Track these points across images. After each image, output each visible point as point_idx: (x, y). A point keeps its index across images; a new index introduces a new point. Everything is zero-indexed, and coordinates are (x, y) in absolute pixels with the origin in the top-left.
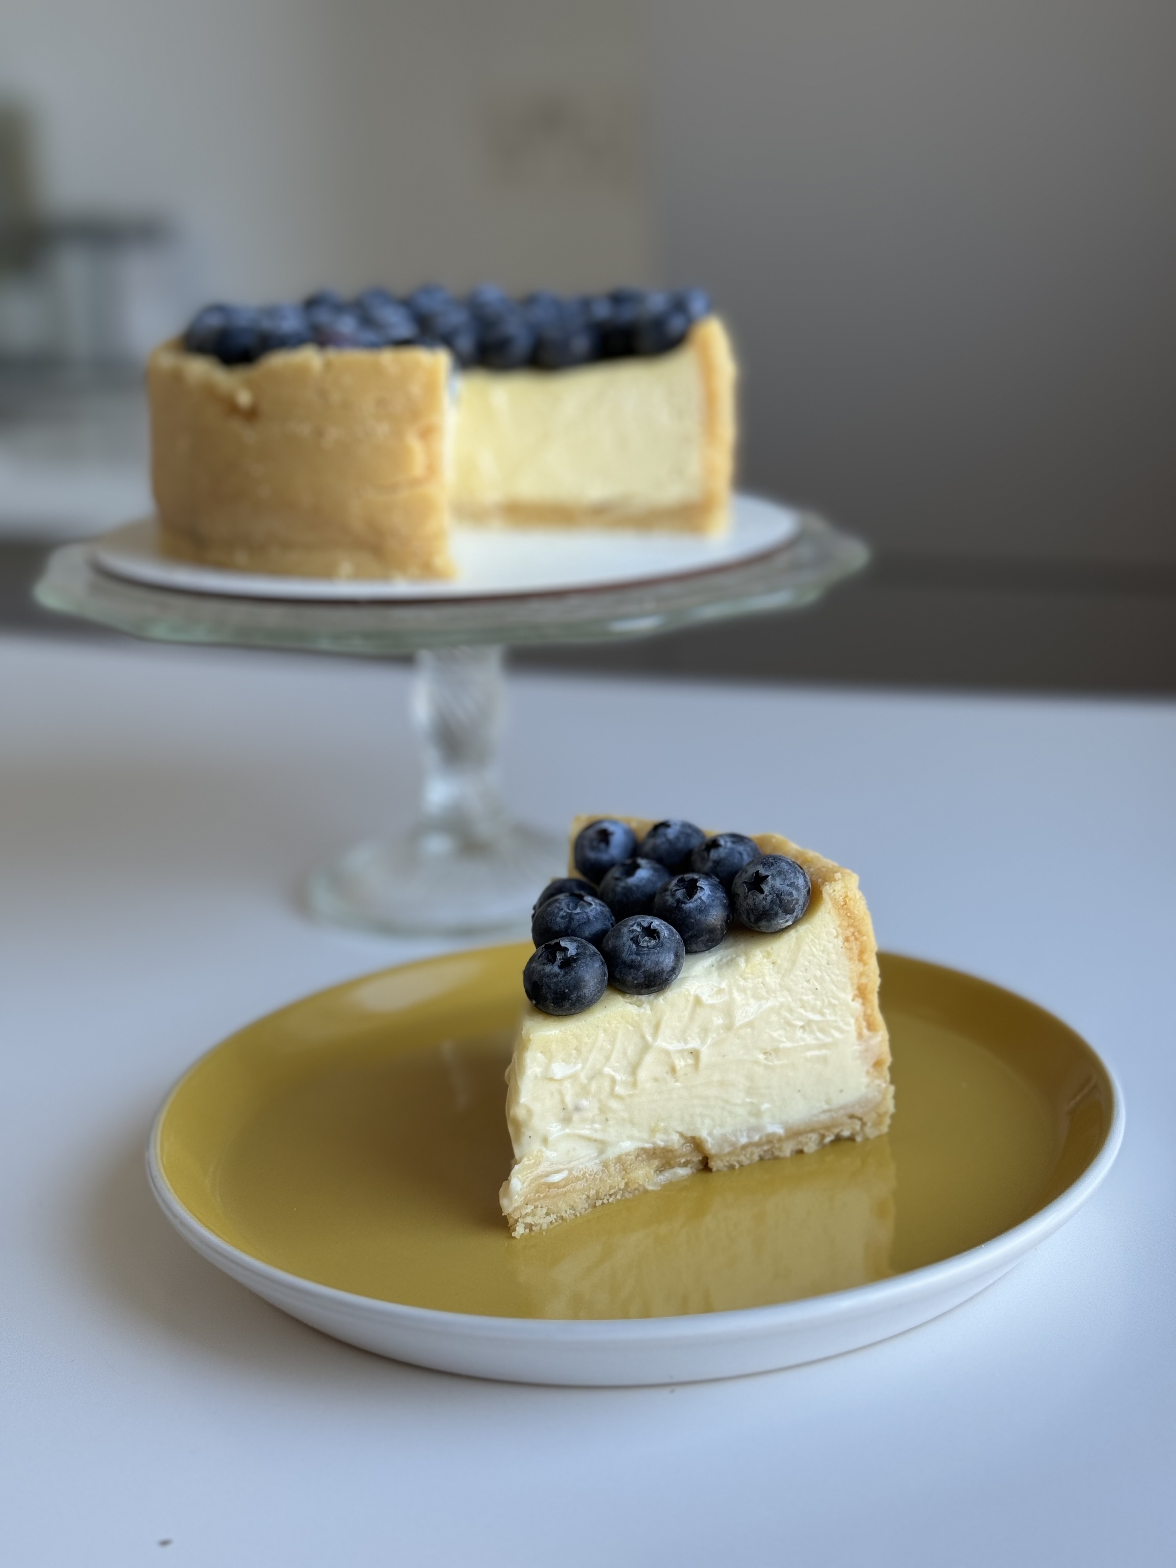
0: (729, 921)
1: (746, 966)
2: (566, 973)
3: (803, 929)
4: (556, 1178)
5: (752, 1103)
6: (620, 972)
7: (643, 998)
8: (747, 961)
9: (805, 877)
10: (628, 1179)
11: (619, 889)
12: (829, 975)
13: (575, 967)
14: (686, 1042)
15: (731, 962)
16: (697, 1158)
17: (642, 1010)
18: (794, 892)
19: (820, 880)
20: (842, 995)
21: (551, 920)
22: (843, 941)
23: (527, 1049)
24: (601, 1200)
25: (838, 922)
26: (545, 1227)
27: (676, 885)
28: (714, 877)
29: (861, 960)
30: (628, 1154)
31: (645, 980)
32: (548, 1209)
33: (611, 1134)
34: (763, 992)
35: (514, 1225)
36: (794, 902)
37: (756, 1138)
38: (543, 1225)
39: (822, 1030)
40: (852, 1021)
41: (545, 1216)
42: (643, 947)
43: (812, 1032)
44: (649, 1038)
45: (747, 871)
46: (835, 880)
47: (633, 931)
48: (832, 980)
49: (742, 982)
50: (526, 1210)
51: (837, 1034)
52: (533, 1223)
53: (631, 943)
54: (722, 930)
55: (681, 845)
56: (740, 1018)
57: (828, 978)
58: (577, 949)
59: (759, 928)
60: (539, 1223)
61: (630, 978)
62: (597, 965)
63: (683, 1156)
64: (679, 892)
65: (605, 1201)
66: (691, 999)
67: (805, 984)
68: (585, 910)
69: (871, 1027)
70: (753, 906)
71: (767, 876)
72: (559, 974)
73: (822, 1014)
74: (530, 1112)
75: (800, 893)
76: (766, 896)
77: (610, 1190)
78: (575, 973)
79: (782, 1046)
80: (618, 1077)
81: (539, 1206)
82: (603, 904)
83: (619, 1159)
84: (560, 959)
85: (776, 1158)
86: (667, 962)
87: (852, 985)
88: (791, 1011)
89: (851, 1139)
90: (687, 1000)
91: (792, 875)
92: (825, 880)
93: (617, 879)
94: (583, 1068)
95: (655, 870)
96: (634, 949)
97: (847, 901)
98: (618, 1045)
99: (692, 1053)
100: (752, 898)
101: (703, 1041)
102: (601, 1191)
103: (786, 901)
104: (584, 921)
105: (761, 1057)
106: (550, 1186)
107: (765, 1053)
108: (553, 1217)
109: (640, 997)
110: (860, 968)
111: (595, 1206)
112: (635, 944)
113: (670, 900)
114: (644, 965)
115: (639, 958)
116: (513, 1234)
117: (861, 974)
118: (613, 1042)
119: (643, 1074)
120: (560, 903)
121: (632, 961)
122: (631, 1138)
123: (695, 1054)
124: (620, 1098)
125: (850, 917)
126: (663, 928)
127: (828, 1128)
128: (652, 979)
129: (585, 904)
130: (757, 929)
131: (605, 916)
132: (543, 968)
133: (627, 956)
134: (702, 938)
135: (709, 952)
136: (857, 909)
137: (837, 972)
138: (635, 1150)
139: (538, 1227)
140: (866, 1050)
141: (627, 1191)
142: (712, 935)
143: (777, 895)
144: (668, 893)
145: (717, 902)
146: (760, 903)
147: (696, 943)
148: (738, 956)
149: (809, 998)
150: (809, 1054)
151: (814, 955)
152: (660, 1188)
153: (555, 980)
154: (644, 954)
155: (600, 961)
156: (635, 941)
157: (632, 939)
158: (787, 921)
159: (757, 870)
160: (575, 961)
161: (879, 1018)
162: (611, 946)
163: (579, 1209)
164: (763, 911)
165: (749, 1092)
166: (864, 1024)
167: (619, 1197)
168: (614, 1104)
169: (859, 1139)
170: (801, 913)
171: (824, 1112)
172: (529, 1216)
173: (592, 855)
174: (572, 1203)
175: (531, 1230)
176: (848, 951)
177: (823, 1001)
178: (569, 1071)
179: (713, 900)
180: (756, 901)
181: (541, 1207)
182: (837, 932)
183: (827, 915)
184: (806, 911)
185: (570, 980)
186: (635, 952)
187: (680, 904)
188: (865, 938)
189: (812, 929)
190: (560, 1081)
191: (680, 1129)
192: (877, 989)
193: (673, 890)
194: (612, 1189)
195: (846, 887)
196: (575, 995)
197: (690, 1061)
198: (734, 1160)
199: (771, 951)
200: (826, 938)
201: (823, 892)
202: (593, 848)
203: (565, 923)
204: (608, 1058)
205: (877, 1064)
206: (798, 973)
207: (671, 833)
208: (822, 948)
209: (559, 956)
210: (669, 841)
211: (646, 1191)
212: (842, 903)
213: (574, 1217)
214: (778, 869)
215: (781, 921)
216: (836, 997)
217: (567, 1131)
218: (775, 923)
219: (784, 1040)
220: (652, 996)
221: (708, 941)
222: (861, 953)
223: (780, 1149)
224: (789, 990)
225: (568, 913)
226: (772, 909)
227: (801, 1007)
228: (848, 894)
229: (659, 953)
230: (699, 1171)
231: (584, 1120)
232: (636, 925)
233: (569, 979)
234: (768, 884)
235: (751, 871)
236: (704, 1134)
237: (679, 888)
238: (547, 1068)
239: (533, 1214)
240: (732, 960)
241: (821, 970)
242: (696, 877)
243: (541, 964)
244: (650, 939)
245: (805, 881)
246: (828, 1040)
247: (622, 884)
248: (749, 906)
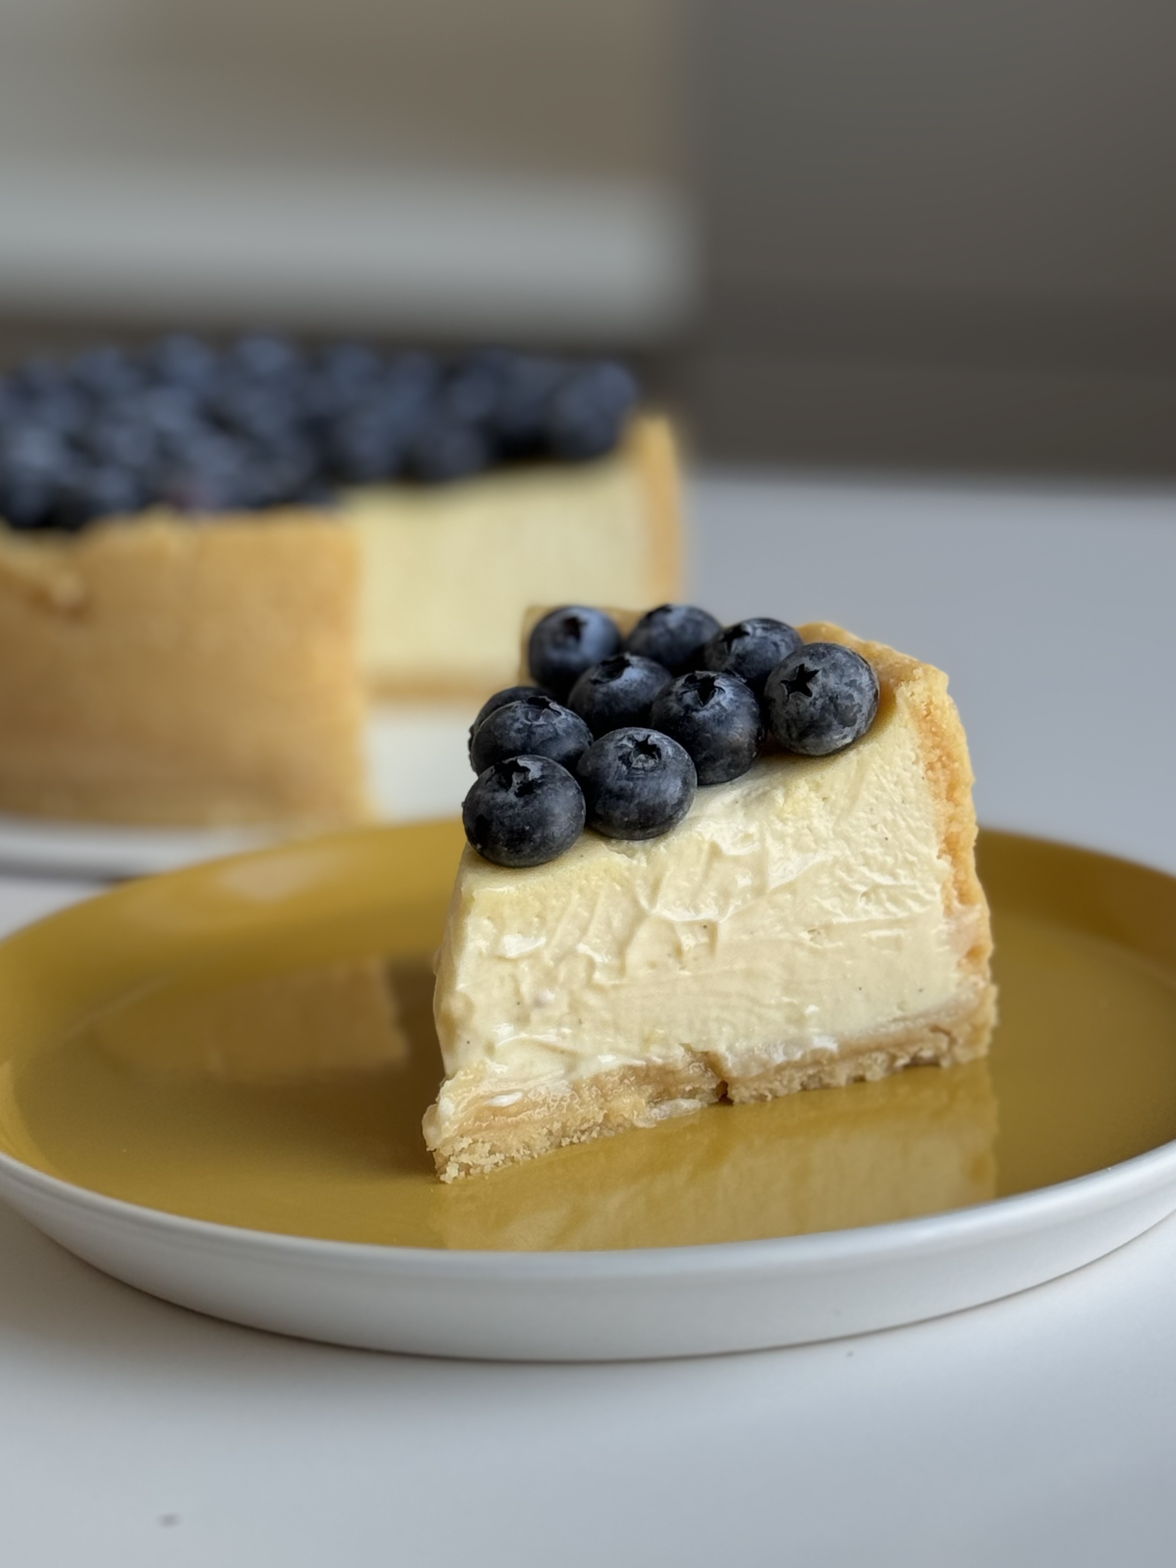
0: (760, 738)
1: (785, 802)
2: (527, 803)
3: (866, 749)
4: (505, 1101)
5: (791, 1005)
6: (604, 804)
7: (637, 844)
8: (787, 795)
9: (870, 674)
10: (609, 1110)
11: (598, 696)
12: (904, 820)
13: (539, 795)
14: (697, 910)
15: (763, 797)
16: (709, 1085)
17: (635, 862)
18: (856, 695)
19: (892, 681)
20: (923, 849)
21: (502, 735)
22: (925, 769)
23: (469, 913)
24: (569, 1137)
25: (918, 741)
26: (487, 1169)
27: (683, 686)
28: (738, 675)
29: (950, 798)
30: (608, 1074)
31: (640, 816)
32: (493, 1146)
33: (586, 1042)
34: (809, 840)
35: (444, 1165)
36: (855, 709)
37: (798, 1056)
38: (486, 1167)
39: (895, 901)
40: (937, 888)
41: (488, 1155)
42: (637, 769)
43: (879, 902)
44: (644, 903)
45: (787, 665)
46: (914, 680)
47: (622, 747)
48: (909, 826)
49: (779, 826)
50: (461, 1144)
51: (916, 908)
52: (471, 1163)
53: (618, 763)
54: (750, 750)
55: (688, 637)
56: (776, 877)
57: (903, 824)
58: (542, 770)
59: (804, 747)
60: (479, 1165)
61: (617, 814)
62: (572, 792)
63: (689, 1081)
64: (689, 694)
65: (575, 1140)
66: (706, 847)
67: (871, 831)
68: (551, 722)
69: (963, 897)
70: (795, 716)
71: (816, 672)
72: (516, 804)
73: (894, 876)
74: (470, 1006)
75: (864, 697)
76: (815, 699)
77: (582, 1124)
78: (540, 803)
79: (835, 921)
80: (598, 959)
81: (480, 1140)
82: (575, 715)
83: (596, 1081)
84: (517, 783)
85: (826, 1087)
86: (672, 792)
87: (938, 834)
88: (849, 870)
89: (934, 1063)
90: (700, 849)
91: (852, 671)
92: (899, 680)
93: (596, 682)
94: (548, 944)
95: (651, 670)
96: (624, 772)
97: (932, 710)
98: (600, 910)
99: (705, 927)
100: (795, 704)
101: (722, 910)
102: (569, 1124)
103: (844, 707)
104: (550, 735)
105: (806, 936)
106: (497, 1111)
107: (811, 931)
108: (499, 1158)
109: (631, 843)
110: (950, 810)
111: (560, 1146)
112: (626, 765)
113: (676, 707)
114: (639, 795)
115: (631, 784)
116: (442, 1178)
117: (951, 819)
118: (592, 909)
119: (635, 956)
120: (514, 711)
121: (622, 789)
122: (614, 1050)
123: (710, 928)
124: (599, 989)
125: (935, 734)
126: (666, 743)
127: (900, 1045)
128: (650, 815)
129: (550, 711)
130: (801, 751)
131: (580, 731)
132: (493, 797)
133: (614, 781)
134: (722, 761)
135: (731, 784)
136: (946, 721)
137: (917, 814)
138: (620, 1068)
139: (478, 1170)
140: (959, 931)
141: (607, 1127)
142: (736, 758)
143: (831, 699)
144: (673, 697)
145: (743, 710)
146: (806, 711)
147: (713, 770)
148: (775, 788)
149: (876, 851)
150: (875, 934)
151: (883, 789)
152: (654, 1125)
153: (510, 813)
154: (638, 778)
155: (574, 788)
156: (625, 759)
157: (621, 758)
158: (845, 737)
159: (801, 663)
160: (540, 786)
161: (976, 886)
162: (590, 769)
163: (537, 1148)
164: (810, 722)
165: (789, 987)
166: (955, 893)
167: (594, 1134)
168: (591, 999)
169: (945, 1063)
170: (865, 726)
171: (895, 1020)
172: (466, 1153)
173: (555, 655)
174: (527, 1140)
175: (468, 1173)
176: (933, 784)
177: (896, 857)
178: (528, 947)
179: (738, 707)
180: (800, 707)
181: (483, 1142)
182: (917, 755)
183: (902, 730)
184: (872, 723)
185: (532, 813)
186: (626, 776)
187: (690, 711)
188: (957, 765)
189: (880, 750)
190: (514, 961)
191: (687, 1040)
192: (973, 844)
193: (679, 694)
194: (585, 1122)
195: (930, 689)
196: (539, 835)
197: (705, 940)
198: (764, 1088)
199: (821, 781)
200: (901, 764)
201: (897, 695)
202: (557, 646)
203: (522, 736)
204: (584, 931)
205: (973, 954)
206: (862, 814)
207: (673, 620)
208: (895, 779)
209: (516, 779)
210: (670, 632)
211: (634, 1128)
212: (925, 713)
213: (529, 1159)
214: (833, 662)
215: (836, 737)
216: (916, 854)
217: (523, 1035)
218: (829, 739)
219: (839, 911)
220: (649, 843)
221: (730, 766)
222: (952, 788)
223: (832, 1074)
224: (847, 840)
225: (526, 725)
226: (823, 719)
227: (864, 865)
228: (934, 699)
229: (659, 777)
230: (711, 1105)
231: (547, 1021)
232: (626, 738)
233: (531, 811)
234: (818, 683)
235: (793, 665)
236: (721, 1048)
237: (687, 690)
238: (496, 941)
239: (471, 1150)
240: (765, 794)
241: (892, 810)
242: (712, 674)
243: (490, 791)
244: (647, 758)
245: (871, 679)
246: (902, 914)
247: (603, 689)
248: (789, 715)
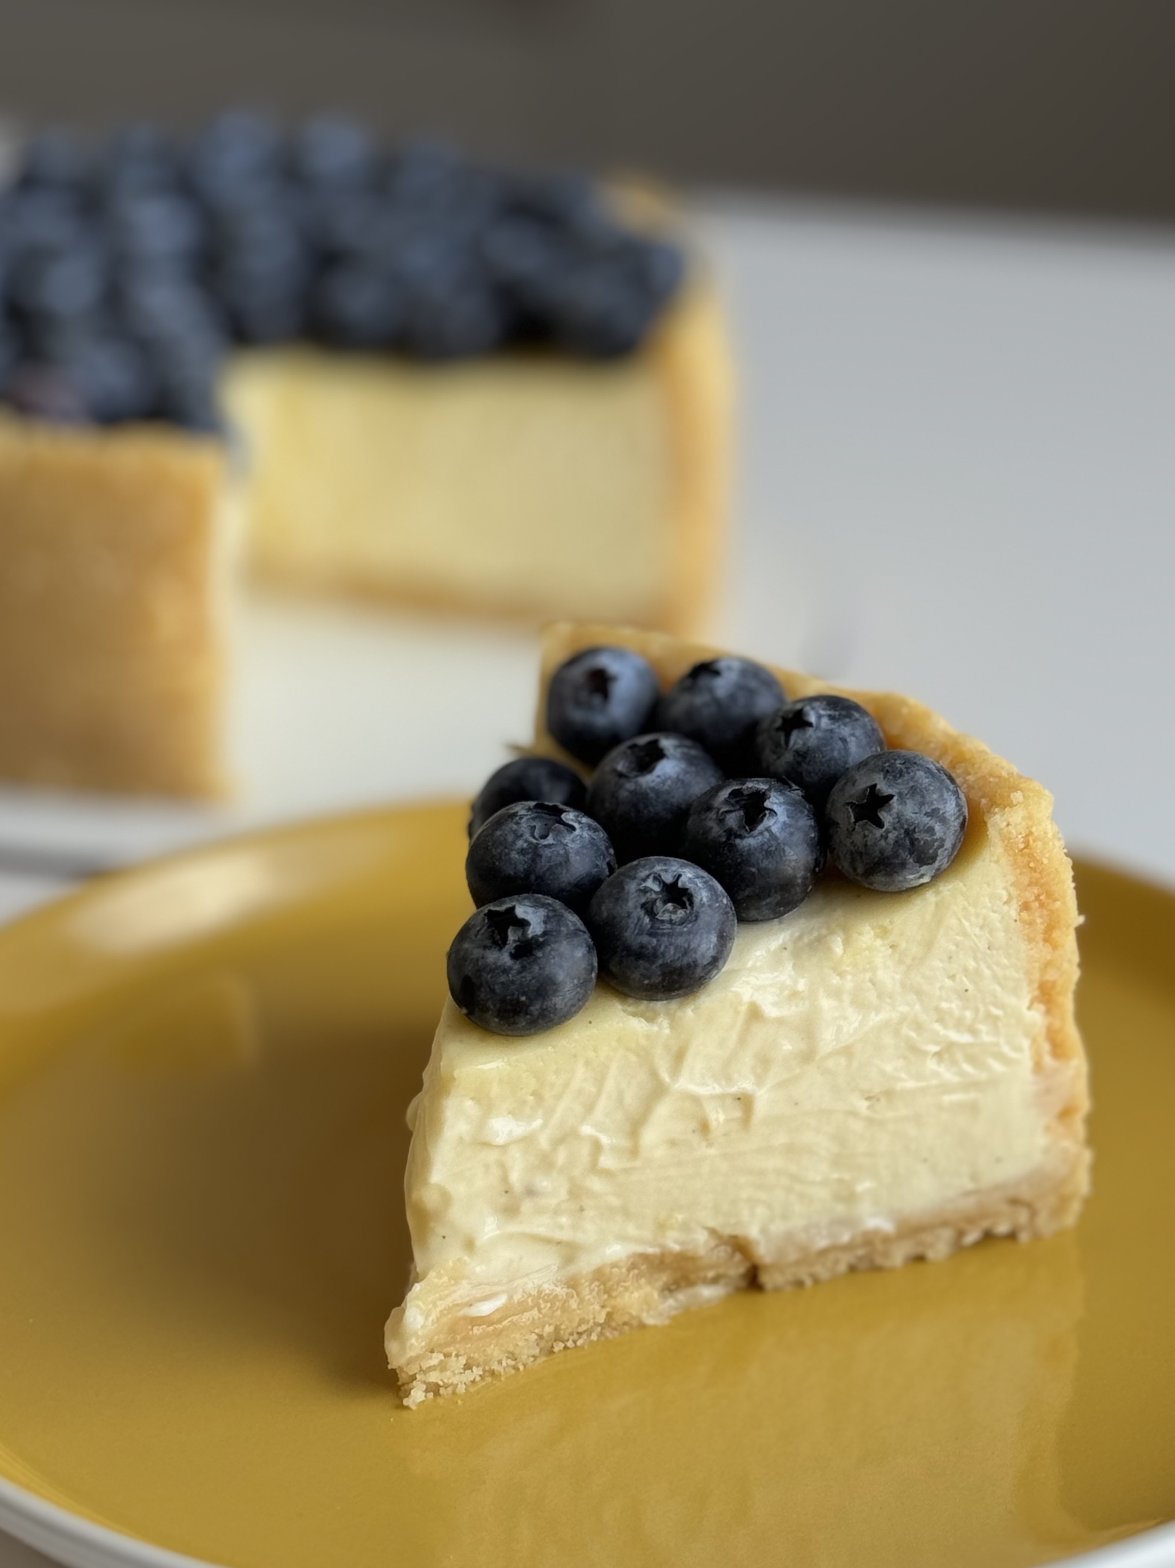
0: (817, 869)
1: (845, 952)
2: (524, 968)
3: (948, 889)
4: (485, 1309)
5: (840, 1181)
6: (621, 962)
7: (659, 1005)
8: (846, 943)
9: (958, 798)
10: (613, 1307)
12: (989, 967)
13: (540, 958)
14: (729, 1079)
15: (818, 944)
16: (737, 1269)
17: (655, 1028)
18: (938, 827)
19: (984, 801)
20: (1011, 1000)
21: (501, 853)
22: (1018, 910)
24: (563, 1342)
25: (1012, 878)
26: (461, 1389)
27: (726, 802)
28: (794, 783)
29: (1048, 939)
30: (614, 1265)
31: (664, 980)
32: (469, 1358)
33: (588, 1232)
34: (872, 996)
35: (408, 1383)
36: (936, 844)
37: (845, 1238)
38: (459, 1386)
39: (972, 1059)
40: (1026, 1044)
41: (462, 1371)
42: (662, 921)
43: (954, 1063)
44: (666, 1077)
45: (856, 780)
46: (1012, 806)
47: (645, 891)
48: (995, 976)
49: (835, 980)
50: (430, 1361)
51: (997, 1067)
52: (441, 1383)
53: (642, 913)
54: (805, 885)
55: (739, 714)
56: (827, 1039)
57: (987, 972)
58: (545, 922)
59: (871, 884)
60: (452, 1384)
61: (636, 975)
62: (580, 953)
63: (711, 1267)
64: (733, 815)
65: (570, 1344)
66: (743, 1009)
67: (949, 983)
68: (563, 839)
69: (1057, 1051)
70: (862, 849)
71: (891, 797)
72: (511, 968)
73: (973, 1031)
74: (446, 1198)
75: (948, 828)
76: (888, 831)
77: (579, 1325)
78: (540, 968)
79: (899, 1086)
80: (605, 1140)
81: (454, 1355)
82: (593, 824)
83: (600, 1276)
84: (515, 941)
85: (876, 1269)
86: (704, 950)
87: (1030, 982)
88: (918, 1027)
89: (1012, 1236)
90: (737, 1012)
91: (935, 796)
92: (993, 803)
93: (623, 775)
94: (544, 1126)
95: (692, 762)
96: (646, 924)
97: (1031, 842)
98: (610, 1084)
99: (739, 1099)
100: (862, 834)
101: (760, 1081)
102: (563, 1327)
103: (923, 842)
104: (559, 859)
105: (862, 1105)
106: (475, 1321)
107: (868, 1098)
108: (477, 1372)
109: (652, 1004)
110: (1046, 953)
111: (551, 1352)
112: (648, 915)
113: (716, 831)
114: (663, 954)
115: (654, 941)
116: (406, 1402)
117: (1047, 965)
118: (600, 1081)
119: (650, 1136)
120: (516, 819)
121: (642, 947)
122: (623, 1238)
123: (744, 1101)
124: (607, 1174)
125: (1034, 870)
126: (700, 885)
127: (971, 1220)
128: (675, 977)
129: (562, 826)
130: (867, 886)
131: (598, 848)
132: (483, 954)
133: (633, 936)
134: (768, 898)
135: (780, 923)
136: (1047, 855)
137: (1005, 961)
138: (629, 1257)
139: (450, 1390)
140: (1048, 1091)
141: (610, 1326)
142: (787, 895)
143: (907, 832)
144: (712, 815)
145: (798, 837)
146: (875, 844)
147: (759, 908)
148: (832, 932)
149: (953, 1006)
150: (947, 1099)
151: (965, 934)
152: (667, 1322)
153: (503, 979)
154: (663, 935)
155: (585, 945)
156: (649, 909)
157: (643, 906)
158: (922, 876)
159: (874, 783)
160: (540, 946)
161: (1072, 1034)
162: (605, 915)
163: (524, 1357)
164: (880, 858)
165: (837, 1161)
166: (1046, 1047)
167: (594, 1337)
168: (596, 1184)
169: (1024, 1237)
170: (948, 861)
171: (967, 1194)
172: (435, 1370)
173: (578, 714)
174: (511, 1349)
175: (437, 1394)
176: (1027, 926)
177: (976, 1011)
178: (519, 1129)
179: (791, 834)
180: (868, 839)
181: (457, 1356)
182: (1009, 894)
183: (993, 865)
184: (957, 856)
185: (530, 980)
186: (649, 930)
187: (733, 837)
188: (1058, 904)
189: (964, 889)
190: (504, 1148)
191: (711, 1223)
192: (1072, 987)
193: (721, 811)
194: (583, 1323)
195: (1030, 817)
196: (538, 1007)
197: (737, 1114)
198: (803, 1273)
199: (890, 927)
200: (989, 905)
201: (989, 826)
202: (580, 702)
203: (526, 862)
204: (590, 1108)
205: (1065, 1114)
206: (938, 964)
207: (722, 686)
208: (981, 922)
209: (512, 936)
210: (718, 706)
211: (642, 1326)
212: (1022, 846)
213: (513, 1372)
214: (911, 784)
215: (911, 877)
216: (1001, 1006)
217: (511, 1228)
218: (901, 878)
219: (903, 1076)
220: (673, 1005)
221: (778, 904)
222: (1050, 929)
223: (886, 1254)
224: (919, 993)
225: (532, 843)
226: (896, 855)
227: (937, 1021)
228: (1034, 829)
229: (689, 933)
230: (738, 1290)
231: (540, 1211)
232: (651, 878)
233: (528, 979)
234: (892, 812)
235: (863, 783)
236: (753, 1232)
237: (732, 809)
238: (481, 1124)
239: (442, 1367)
240: (820, 939)
241: (975, 959)
242: (763, 787)
243: (479, 947)
244: (675, 907)
245: (958, 805)
246: (981, 1076)
247: (631, 789)
248: (854, 846)
